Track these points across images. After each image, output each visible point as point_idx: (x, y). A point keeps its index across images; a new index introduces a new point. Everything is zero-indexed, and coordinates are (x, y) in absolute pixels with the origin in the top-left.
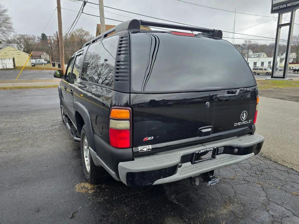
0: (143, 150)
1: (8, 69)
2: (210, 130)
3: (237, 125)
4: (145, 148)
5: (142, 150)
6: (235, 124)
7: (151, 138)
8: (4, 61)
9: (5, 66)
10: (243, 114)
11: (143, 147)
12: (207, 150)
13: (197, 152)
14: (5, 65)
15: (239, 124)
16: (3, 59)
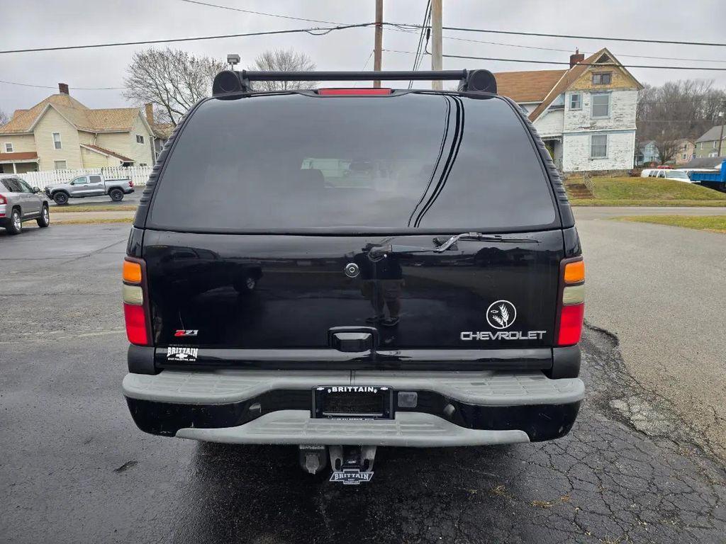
0: (177, 356)
2: (363, 336)
3: (473, 338)
4: (182, 353)
5: (174, 356)
6: (463, 333)
7: (193, 333)
10: (496, 307)
11: (179, 350)
12: (353, 390)
13: (321, 389)
15: (481, 336)
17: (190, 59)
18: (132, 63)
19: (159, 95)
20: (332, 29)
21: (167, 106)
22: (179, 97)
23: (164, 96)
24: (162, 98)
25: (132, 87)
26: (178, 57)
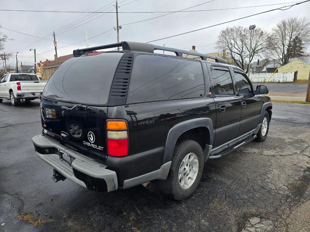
1: (288, 82)
3: (86, 144)
6: (84, 141)
8: (285, 75)
9: (286, 80)
10: (90, 134)
13: (59, 150)
14: (286, 78)
16: (285, 73)
17: (244, 29)
18: (219, 34)
19: (228, 46)
20: (293, 5)
21: (231, 50)
22: (236, 46)
23: (230, 46)
24: (229, 47)
25: (218, 44)
26: (239, 29)
